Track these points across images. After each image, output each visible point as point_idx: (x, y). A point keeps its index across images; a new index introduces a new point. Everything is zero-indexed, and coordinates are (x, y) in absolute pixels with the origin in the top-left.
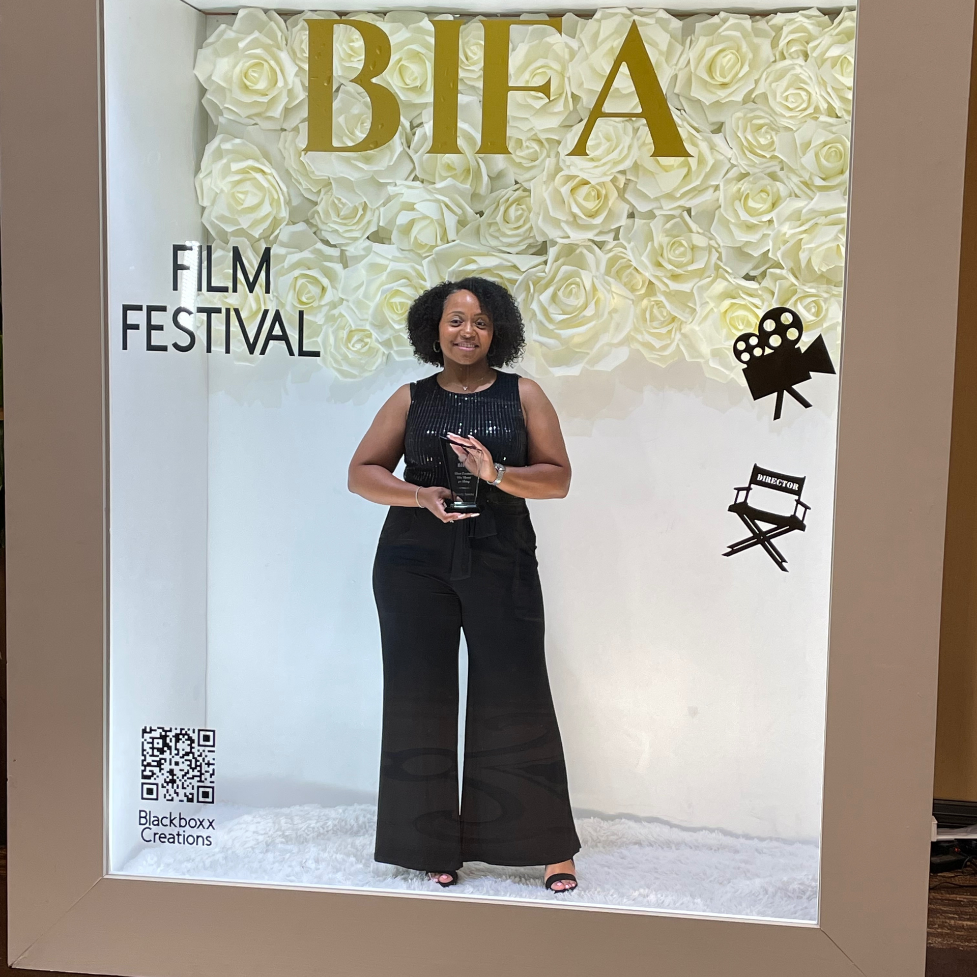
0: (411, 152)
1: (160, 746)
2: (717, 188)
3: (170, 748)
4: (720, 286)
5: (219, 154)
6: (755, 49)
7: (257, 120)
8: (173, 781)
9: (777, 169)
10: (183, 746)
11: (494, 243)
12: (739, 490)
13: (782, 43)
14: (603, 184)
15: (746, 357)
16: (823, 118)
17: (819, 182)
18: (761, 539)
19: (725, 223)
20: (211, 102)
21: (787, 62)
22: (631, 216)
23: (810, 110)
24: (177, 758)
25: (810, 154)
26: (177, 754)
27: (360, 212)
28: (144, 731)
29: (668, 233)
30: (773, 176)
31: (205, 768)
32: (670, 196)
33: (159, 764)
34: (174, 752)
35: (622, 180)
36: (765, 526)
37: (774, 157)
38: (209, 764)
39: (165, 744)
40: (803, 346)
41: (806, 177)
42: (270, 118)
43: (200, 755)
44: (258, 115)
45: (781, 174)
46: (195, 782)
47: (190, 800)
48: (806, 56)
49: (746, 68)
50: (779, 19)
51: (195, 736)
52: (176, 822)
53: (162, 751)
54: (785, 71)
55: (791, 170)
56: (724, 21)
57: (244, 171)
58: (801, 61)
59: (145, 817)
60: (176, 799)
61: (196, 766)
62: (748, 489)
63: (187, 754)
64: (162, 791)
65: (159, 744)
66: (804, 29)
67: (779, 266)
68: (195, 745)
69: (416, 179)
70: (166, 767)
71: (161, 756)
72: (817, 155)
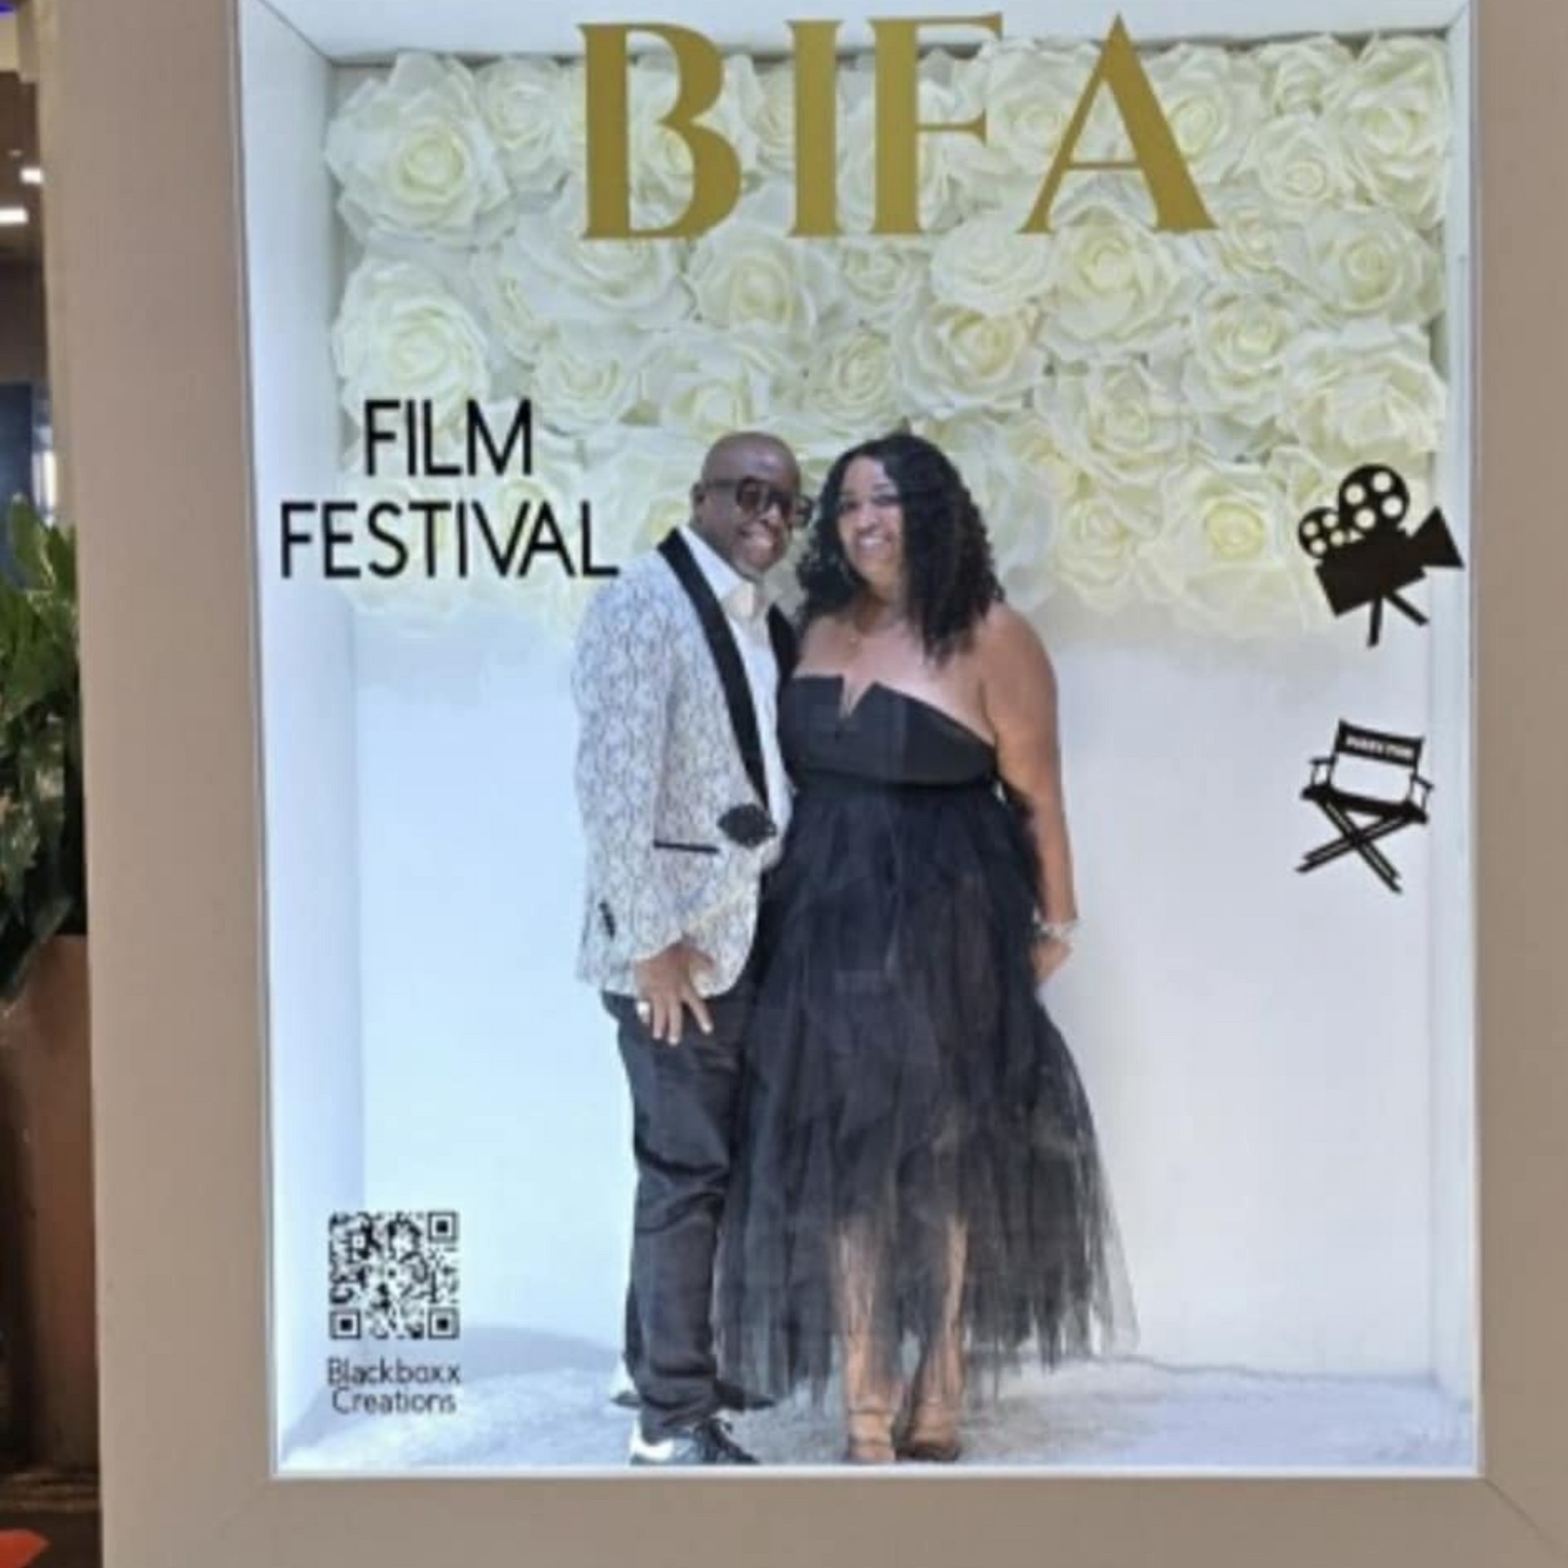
0: (688, 278)
1: (362, 1245)
2: (1185, 321)
3: (378, 1247)
4: (1199, 477)
5: (371, 289)
6: (1236, 100)
7: (429, 233)
8: (385, 1305)
9: (1280, 287)
10: (403, 1243)
11: (827, 420)
12: (1317, 763)
13: (1278, 90)
14: (1003, 320)
15: (1319, 546)
16: (1350, 206)
17: (1348, 305)
18: (1357, 840)
19: (1203, 375)
20: (352, 205)
21: (1288, 120)
22: (1050, 370)
23: (1328, 194)
24: (393, 1265)
25: (1333, 261)
26: (393, 1257)
27: (606, 378)
28: (334, 1221)
29: (1113, 395)
30: (1273, 299)
31: (440, 1278)
32: (1112, 337)
33: (361, 1277)
34: (387, 1254)
35: (1032, 312)
36: (1362, 820)
37: (1274, 270)
38: (447, 1271)
39: (370, 1241)
40: (1411, 525)
41: (1329, 298)
42: (451, 231)
43: (433, 1256)
44: (432, 225)
45: (1285, 295)
46: (424, 1304)
47: (417, 1335)
48: (1317, 108)
49: (1224, 131)
50: (1271, 53)
51: (421, 1225)
52: (393, 1374)
53: (364, 1254)
54: (1285, 135)
55: (1303, 289)
56: (1186, 57)
57: (414, 316)
58: (1309, 116)
59: (338, 1370)
60: (392, 1334)
61: (426, 1275)
62: (1331, 762)
63: (409, 1256)
64: (367, 1324)
65: (359, 1242)
66: (1312, 67)
67: (1292, 440)
68: (423, 1241)
69: (698, 318)
70: (373, 1280)
71: (364, 1262)
72: (1343, 264)
